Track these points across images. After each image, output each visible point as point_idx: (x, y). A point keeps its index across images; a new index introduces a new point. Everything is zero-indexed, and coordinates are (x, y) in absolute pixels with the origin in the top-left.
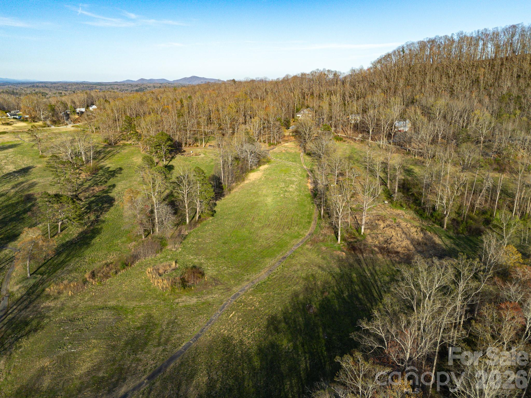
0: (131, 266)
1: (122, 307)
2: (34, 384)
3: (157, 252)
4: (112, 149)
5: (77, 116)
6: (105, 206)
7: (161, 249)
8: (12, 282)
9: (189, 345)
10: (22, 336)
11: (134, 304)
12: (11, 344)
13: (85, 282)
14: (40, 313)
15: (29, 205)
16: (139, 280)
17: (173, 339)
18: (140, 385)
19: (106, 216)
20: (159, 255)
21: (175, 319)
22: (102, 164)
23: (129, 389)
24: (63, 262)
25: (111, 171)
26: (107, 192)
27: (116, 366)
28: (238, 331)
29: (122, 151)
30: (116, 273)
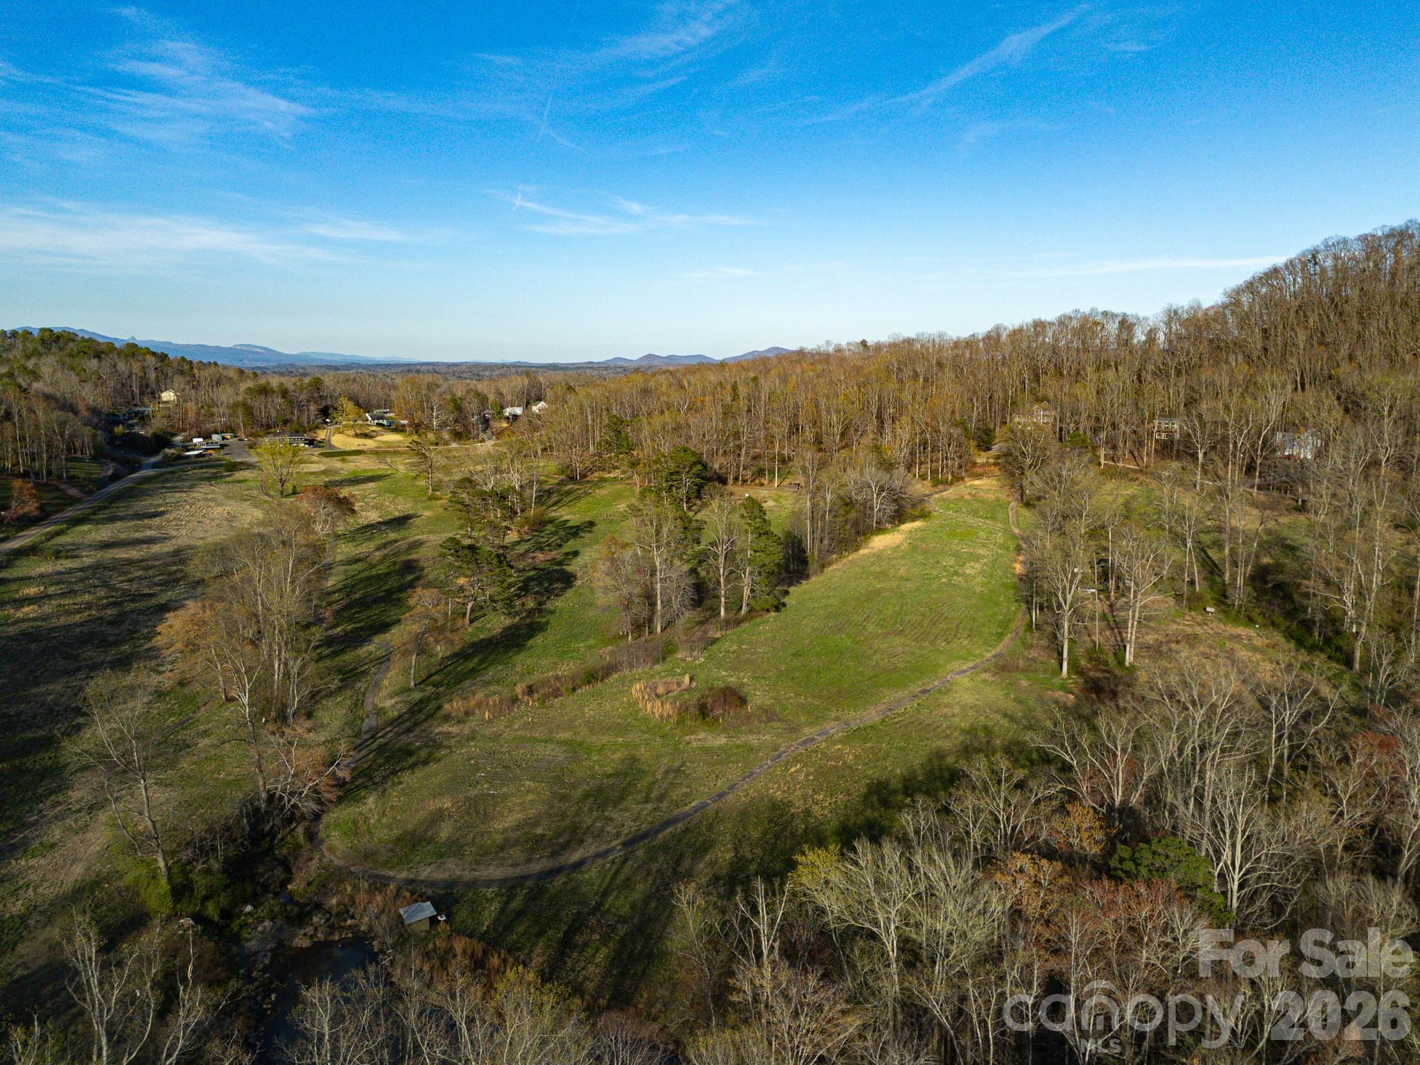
0: (602, 680)
1: (581, 744)
2: (426, 831)
3: (656, 661)
4: (576, 487)
5: (505, 425)
6: (555, 586)
7: (664, 659)
8: (383, 693)
9: (704, 805)
10: (402, 770)
11: (605, 739)
12: (385, 778)
13: (515, 700)
14: (434, 740)
15: (410, 578)
16: (617, 703)
17: (675, 795)
18: (607, 852)
19: (558, 603)
20: (658, 667)
21: (682, 766)
22: (553, 514)
23: (588, 854)
24: (473, 671)
25: (571, 528)
26: (560, 563)
27: (567, 822)
28: (803, 796)
29: (597, 491)
30: (574, 690)
